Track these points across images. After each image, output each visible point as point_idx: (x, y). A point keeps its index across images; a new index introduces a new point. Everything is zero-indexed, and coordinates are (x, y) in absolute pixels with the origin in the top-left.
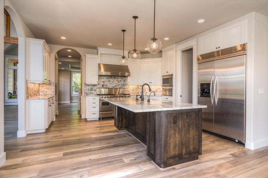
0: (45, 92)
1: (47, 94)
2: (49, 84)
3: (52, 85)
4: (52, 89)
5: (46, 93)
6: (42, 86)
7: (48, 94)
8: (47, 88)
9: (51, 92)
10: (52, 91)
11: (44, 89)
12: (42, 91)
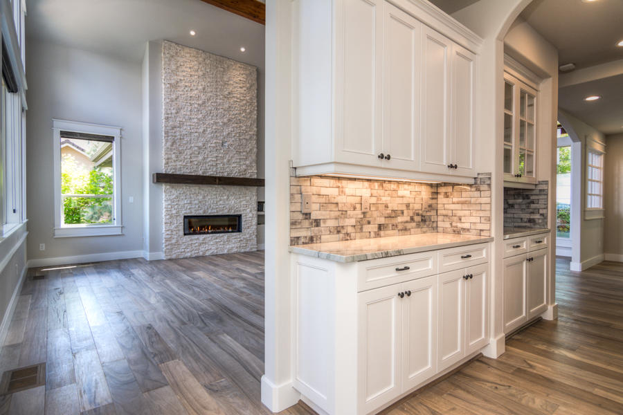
0: (455, 218)
1: (464, 229)
2: (472, 181)
3: (482, 188)
4: (484, 207)
5: (459, 225)
6: (446, 195)
7: (467, 226)
8: (463, 203)
9: (478, 220)
10: (482, 214)
11: (453, 207)
12: (444, 212)
